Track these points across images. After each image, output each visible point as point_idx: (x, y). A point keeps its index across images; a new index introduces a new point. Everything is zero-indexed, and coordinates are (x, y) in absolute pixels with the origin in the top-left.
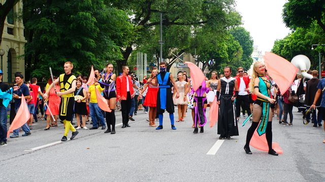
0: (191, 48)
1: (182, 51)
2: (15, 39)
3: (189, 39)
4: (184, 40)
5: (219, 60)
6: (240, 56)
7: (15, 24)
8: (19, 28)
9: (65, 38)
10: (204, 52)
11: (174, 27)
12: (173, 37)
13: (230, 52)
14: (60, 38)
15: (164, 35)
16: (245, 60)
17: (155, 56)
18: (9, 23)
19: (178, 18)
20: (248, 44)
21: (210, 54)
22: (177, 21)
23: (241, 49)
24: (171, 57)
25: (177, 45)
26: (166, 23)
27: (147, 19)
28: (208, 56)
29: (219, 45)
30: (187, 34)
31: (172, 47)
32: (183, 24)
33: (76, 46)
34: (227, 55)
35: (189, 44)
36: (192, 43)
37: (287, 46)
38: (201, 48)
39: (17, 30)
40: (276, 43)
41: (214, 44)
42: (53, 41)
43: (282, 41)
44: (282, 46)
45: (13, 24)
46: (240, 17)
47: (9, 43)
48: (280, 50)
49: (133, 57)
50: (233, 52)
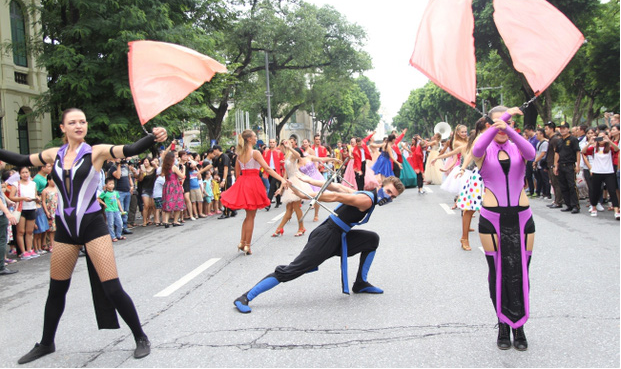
0: (308, 102)
1: (296, 108)
2: (32, 92)
3: (304, 90)
4: (298, 92)
5: (342, 118)
6: (367, 113)
7: (31, 67)
8: (37, 74)
9: (103, 81)
10: (324, 108)
11: (285, 73)
12: (283, 90)
13: (356, 107)
14: (93, 81)
15: (271, 86)
16: (371, 118)
17: (259, 116)
18: (18, 64)
19: (291, 58)
20: (374, 97)
21: (331, 110)
22: (290, 64)
23: (368, 103)
24: (281, 116)
25: (289, 99)
26: (274, 67)
27: (248, 61)
28: (328, 113)
29: (342, 97)
30: (302, 84)
31: (281, 102)
32: (297, 68)
33: (122, 94)
34: (352, 112)
35: (305, 97)
36: (308, 96)
37: (431, 95)
38: (319, 103)
39: (34, 77)
40: (412, 93)
41: (337, 96)
42: (81, 88)
43: (422, 91)
44: (422, 97)
45: (27, 66)
46: (369, 59)
47: (19, 99)
48: (420, 102)
49: (230, 118)
50: (360, 106)
